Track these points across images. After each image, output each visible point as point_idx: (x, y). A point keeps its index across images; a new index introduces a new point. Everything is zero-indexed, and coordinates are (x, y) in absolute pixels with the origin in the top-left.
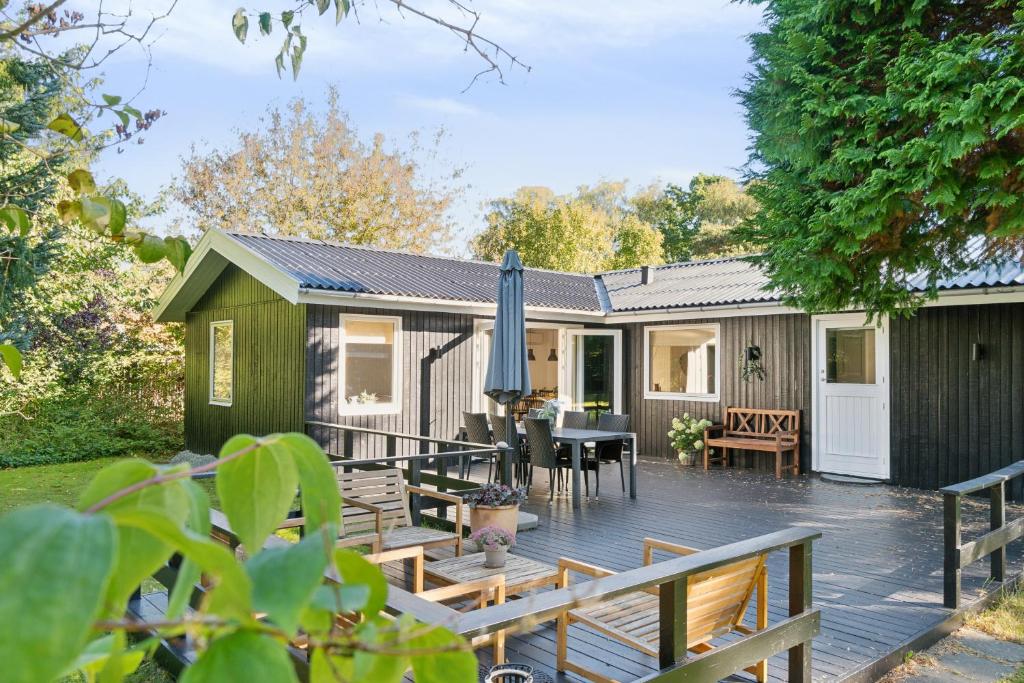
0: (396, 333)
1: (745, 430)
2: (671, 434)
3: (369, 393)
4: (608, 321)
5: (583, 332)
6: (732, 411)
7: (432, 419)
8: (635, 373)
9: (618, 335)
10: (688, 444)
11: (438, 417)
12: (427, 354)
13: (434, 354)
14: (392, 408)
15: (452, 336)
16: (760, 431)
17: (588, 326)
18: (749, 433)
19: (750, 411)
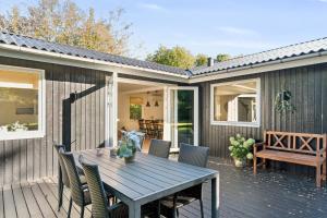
0: (40, 82)
1: (279, 145)
2: (230, 148)
3: (20, 123)
4: (191, 82)
5: (177, 88)
6: (270, 133)
7: (72, 139)
8: (206, 111)
9: (196, 90)
10: (242, 154)
11: (78, 138)
12: (68, 96)
13: (73, 97)
14: (40, 134)
15: (88, 86)
16: (292, 147)
17: (180, 84)
18: (283, 148)
19: (284, 134)
